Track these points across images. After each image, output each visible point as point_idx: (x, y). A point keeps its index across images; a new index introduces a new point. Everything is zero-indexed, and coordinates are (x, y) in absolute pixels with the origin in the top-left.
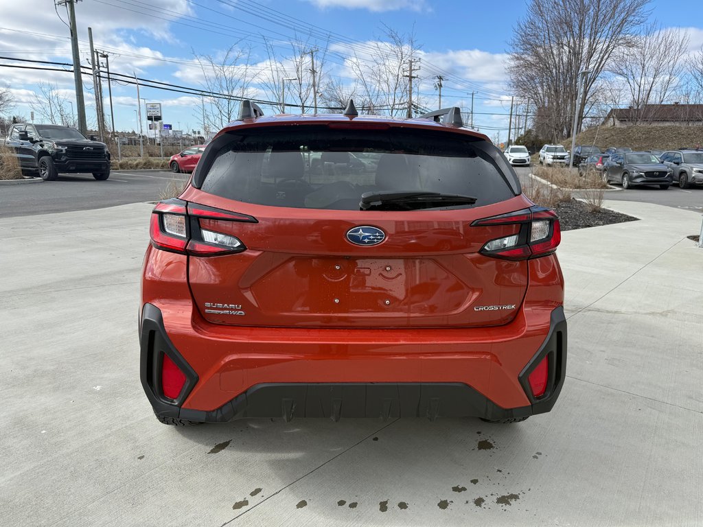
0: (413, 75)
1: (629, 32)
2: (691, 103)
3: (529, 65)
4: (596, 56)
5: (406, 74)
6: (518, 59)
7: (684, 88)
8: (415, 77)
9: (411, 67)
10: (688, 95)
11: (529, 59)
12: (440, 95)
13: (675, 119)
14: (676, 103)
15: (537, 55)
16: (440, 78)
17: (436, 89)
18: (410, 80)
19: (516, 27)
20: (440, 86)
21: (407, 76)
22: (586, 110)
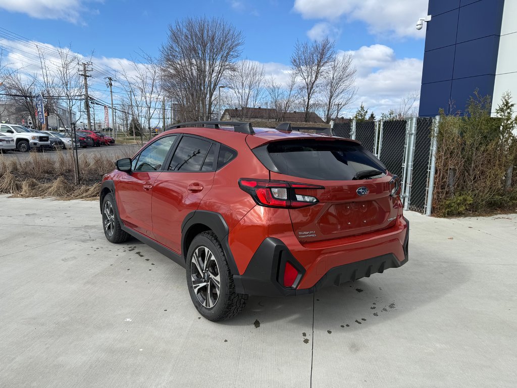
0: (87, 74)
1: (232, 62)
2: (269, 108)
3: (172, 76)
4: (214, 74)
5: (81, 73)
6: (164, 71)
7: (265, 99)
8: (88, 76)
9: (85, 69)
10: (266, 103)
11: (172, 71)
12: (111, 92)
13: (262, 117)
14: (260, 107)
15: (176, 69)
16: (110, 79)
17: (108, 87)
18: (86, 79)
19: (161, 49)
20: (111, 85)
21: (82, 75)
22: (212, 109)
